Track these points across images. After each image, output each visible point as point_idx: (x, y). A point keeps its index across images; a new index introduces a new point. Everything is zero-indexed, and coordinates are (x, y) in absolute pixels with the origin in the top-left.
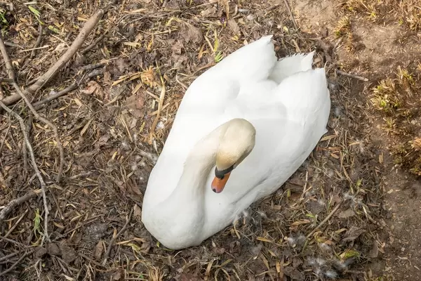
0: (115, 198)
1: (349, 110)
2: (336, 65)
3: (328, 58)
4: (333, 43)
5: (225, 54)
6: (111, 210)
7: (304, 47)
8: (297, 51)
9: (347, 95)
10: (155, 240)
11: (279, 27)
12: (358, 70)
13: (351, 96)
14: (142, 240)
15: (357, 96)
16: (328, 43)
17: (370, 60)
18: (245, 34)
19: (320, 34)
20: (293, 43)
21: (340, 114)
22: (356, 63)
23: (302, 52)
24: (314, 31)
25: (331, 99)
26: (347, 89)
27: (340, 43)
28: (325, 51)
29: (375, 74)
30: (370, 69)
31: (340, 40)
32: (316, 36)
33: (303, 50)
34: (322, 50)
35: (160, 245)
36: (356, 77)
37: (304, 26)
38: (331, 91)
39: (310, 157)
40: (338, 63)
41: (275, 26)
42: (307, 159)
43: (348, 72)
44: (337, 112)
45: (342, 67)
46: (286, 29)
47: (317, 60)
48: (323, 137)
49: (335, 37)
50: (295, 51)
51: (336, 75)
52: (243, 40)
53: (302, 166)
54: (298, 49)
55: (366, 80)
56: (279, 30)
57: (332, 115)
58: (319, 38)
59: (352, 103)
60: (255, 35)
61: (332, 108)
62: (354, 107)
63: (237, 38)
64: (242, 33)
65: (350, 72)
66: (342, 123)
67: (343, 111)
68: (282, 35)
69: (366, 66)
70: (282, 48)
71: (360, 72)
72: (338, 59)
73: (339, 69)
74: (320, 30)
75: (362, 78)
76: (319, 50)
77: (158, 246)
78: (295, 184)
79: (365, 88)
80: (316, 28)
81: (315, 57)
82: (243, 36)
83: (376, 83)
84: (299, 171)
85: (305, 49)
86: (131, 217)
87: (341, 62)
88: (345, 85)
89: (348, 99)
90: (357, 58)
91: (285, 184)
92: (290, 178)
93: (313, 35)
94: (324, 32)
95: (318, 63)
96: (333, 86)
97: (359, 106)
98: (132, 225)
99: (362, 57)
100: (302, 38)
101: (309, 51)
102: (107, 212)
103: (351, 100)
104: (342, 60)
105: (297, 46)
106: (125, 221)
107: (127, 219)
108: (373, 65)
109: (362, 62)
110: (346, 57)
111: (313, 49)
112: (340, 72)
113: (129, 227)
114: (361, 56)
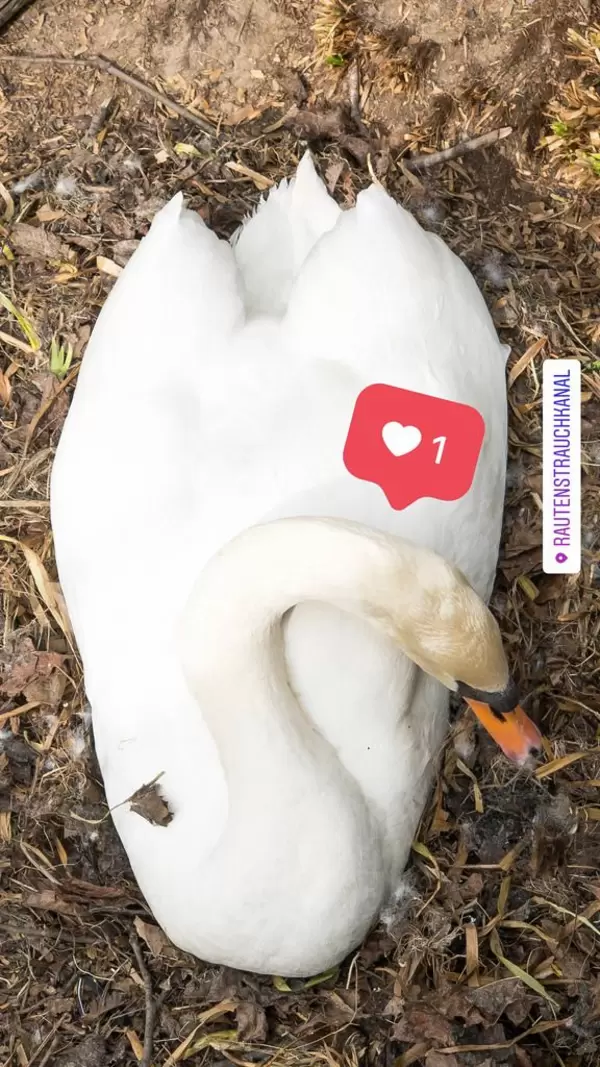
0: (63, 951)
1: (518, 248)
2: (394, 153)
3: (359, 148)
4: (339, 98)
5: (71, 338)
6: (78, 990)
7: (273, 163)
8: (260, 186)
9: (482, 211)
10: (266, 981)
11: (162, 157)
12: (463, 122)
13: (496, 206)
14: (227, 1005)
15: (514, 196)
16: (326, 107)
17: (476, 70)
18: (85, 241)
19: (285, 96)
20: (236, 174)
21: (505, 275)
22: (445, 108)
23: (278, 180)
24: (262, 101)
25: (456, 250)
26: (470, 197)
27: (361, 83)
28: (337, 134)
29: (518, 100)
30: (494, 96)
31: (353, 76)
32: (279, 113)
33: (275, 172)
34: (326, 139)
35: (289, 981)
36: (473, 145)
37: (226, 107)
38: (437, 230)
39: (512, 448)
40: (395, 140)
41: (149, 163)
42: (510, 460)
43: (440, 149)
44: (495, 274)
45: (413, 146)
46: (185, 149)
47: (334, 172)
48: (509, 369)
49: (335, 77)
50: (256, 191)
51: (414, 179)
52: (93, 263)
53: (510, 490)
54: (261, 181)
55: (506, 132)
56: (170, 165)
57: (491, 294)
58: (293, 111)
59: (511, 223)
60: (114, 226)
61: (474, 273)
62: (527, 231)
63: (72, 270)
64: (73, 245)
65: (446, 144)
66: (532, 295)
67: (507, 260)
68: (190, 171)
69: (477, 94)
70: (212, 208)
71: (473, 123)
72: (386, 133)
73: (408, 155)
74: (276, 86)
75: (490, 137)
76: (319, 142)
77: (286, 989)
78: (525, 553)
79: (519, 157)
80: (264, 88)
81: (321, 169)
82: (82, 251)
83: (537, 122)
84: (510, 510)
85: (279, 168)
86: (148, 968)
87: (399, 134)
88: (457, 190)
89: (493, 220)
90: (437, 91)
91: (499, 572)
92: (502, 546)
93: (269, 115)
94: (294, 86)
95: (341, 179)
96: (430, 214)
97: (537, 218)
98: (166, 986)
99: (447, 78)
100: (248, 143)
101: (293, 166)
102: (70, 1002)
103: (502, 218)
104: (401, 127)
105: (251, 173)
106: (138, 990)
107: (139, 980)
108: (494, 79)
109: (459, 92)
110: (404, 112)
111: (299, 152)
112: (416, 163)
113: (160, 998)
114: (445, 79)
